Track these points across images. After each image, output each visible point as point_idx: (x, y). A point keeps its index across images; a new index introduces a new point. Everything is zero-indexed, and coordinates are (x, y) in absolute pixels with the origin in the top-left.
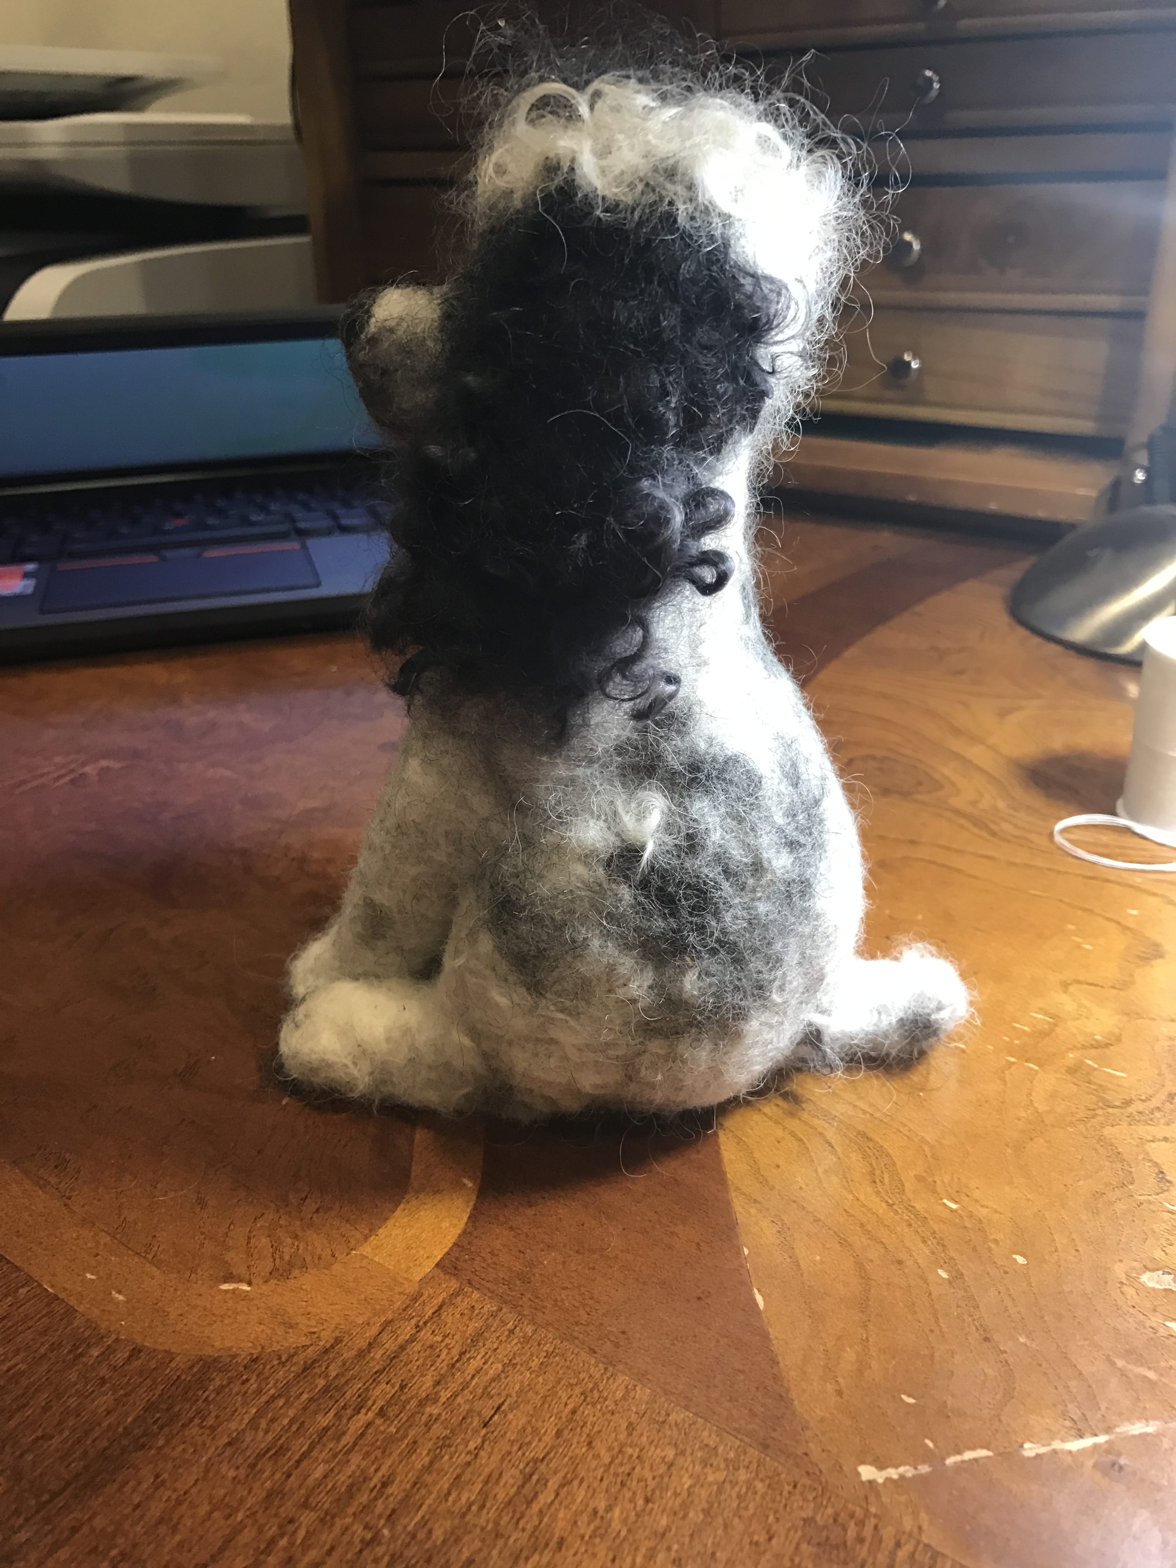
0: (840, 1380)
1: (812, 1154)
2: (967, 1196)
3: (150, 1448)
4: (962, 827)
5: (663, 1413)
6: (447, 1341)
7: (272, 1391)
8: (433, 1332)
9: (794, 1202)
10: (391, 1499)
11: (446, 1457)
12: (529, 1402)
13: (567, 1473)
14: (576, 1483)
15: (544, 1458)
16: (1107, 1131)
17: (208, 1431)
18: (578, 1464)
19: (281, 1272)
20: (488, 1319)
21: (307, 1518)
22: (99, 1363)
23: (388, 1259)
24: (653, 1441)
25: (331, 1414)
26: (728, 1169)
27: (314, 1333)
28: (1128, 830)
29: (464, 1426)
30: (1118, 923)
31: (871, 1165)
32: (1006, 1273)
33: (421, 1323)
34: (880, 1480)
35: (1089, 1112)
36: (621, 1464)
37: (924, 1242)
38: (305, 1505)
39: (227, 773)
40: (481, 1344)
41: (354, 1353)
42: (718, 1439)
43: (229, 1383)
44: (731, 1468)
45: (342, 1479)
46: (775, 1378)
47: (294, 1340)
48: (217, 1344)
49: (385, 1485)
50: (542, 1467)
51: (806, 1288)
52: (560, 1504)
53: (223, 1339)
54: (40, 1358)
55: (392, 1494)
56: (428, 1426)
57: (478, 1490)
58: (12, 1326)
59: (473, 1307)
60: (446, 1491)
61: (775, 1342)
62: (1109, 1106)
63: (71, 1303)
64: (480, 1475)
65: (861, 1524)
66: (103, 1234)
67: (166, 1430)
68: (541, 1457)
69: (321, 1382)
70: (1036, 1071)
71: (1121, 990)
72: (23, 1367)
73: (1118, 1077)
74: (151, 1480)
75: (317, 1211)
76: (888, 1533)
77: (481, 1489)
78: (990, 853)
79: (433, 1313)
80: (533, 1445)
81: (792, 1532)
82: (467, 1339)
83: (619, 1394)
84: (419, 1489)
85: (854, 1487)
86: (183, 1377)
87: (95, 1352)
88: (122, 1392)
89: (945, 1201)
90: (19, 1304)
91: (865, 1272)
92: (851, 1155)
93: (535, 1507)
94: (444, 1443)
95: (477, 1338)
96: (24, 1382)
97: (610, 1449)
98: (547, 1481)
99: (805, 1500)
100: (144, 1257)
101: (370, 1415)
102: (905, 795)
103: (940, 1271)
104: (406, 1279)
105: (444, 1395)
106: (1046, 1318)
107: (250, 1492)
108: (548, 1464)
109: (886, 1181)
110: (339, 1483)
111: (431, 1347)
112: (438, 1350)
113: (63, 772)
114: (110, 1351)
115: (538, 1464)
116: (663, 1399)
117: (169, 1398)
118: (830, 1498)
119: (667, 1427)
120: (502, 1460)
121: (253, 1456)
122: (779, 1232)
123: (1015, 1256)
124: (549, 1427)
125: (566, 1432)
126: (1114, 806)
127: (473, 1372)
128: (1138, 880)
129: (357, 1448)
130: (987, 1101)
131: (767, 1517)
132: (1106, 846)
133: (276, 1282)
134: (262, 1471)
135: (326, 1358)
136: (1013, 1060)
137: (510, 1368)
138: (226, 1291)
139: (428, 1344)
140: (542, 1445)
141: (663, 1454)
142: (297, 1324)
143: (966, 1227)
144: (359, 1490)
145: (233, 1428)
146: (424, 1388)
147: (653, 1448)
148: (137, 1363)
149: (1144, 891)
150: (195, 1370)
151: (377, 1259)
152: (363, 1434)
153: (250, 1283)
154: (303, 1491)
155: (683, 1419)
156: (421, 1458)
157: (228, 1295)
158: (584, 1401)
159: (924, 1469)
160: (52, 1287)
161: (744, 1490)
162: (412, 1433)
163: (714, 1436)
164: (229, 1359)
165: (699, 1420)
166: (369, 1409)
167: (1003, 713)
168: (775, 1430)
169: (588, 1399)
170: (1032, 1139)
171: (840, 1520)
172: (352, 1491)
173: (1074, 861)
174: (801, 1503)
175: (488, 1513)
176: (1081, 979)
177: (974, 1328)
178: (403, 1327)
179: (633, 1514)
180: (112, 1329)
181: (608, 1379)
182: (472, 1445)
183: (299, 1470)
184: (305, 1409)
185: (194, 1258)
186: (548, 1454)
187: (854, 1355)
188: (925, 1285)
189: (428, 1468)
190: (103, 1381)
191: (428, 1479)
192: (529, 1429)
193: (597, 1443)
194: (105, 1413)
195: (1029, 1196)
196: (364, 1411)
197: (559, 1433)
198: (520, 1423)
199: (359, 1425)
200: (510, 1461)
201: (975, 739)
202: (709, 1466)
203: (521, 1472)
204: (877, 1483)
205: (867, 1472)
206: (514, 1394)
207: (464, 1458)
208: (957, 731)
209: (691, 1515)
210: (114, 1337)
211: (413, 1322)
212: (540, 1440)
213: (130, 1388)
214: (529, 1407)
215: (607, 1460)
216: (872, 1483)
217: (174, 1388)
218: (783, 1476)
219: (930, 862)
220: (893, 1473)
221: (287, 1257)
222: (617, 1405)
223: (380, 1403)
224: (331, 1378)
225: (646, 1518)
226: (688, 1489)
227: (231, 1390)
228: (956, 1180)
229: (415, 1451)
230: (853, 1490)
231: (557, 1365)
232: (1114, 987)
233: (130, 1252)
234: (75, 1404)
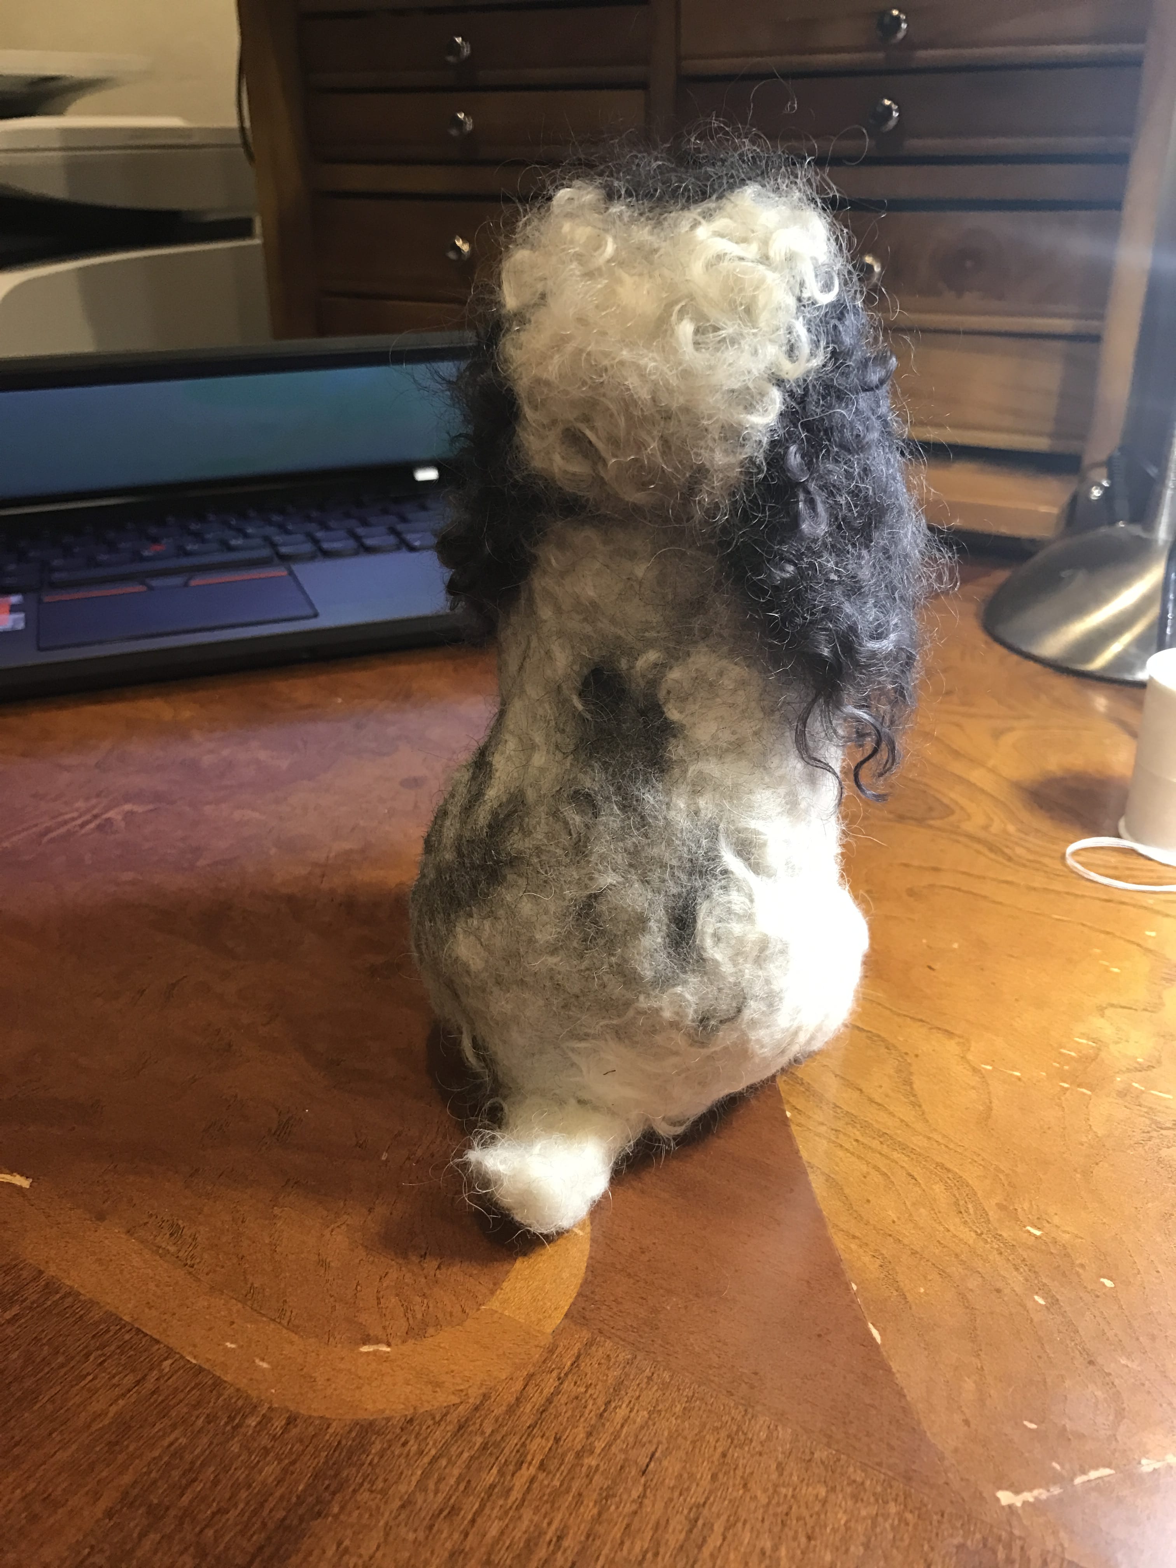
0: (964, 1409)
1: (898, 1187)
2: (1048, 1222)
3: (326, 1516)
4: (978, 852)
5: (807, 1451)
6: (590, 1391)
7: (433, 1452)
8: (576, 1383)
9: (890, 1235)
10: (569, 1552)
11: (613, 1508)
12: (680, 1447)
13: (729, 1517)
14: (740, 1525)
15: (705, 1503)
16: (1164, 1152)
17: (379, 1496)
18: (738, 1507)
19: (416, 1331)
20: (625, 1367)
22: (259, 1432)
23: (518, 1312)
24: (804, 1479)
25: (495, 1471)
26: (822, 1207)
27: (462, 1391)
28: (1133, 852)
29: (624, 1476)
30: (1138, 945)
31: (954, 1196)
32: (1098, 1296)
33: (562, 1375)
34: (1019, 1504)
35: (1145, 1135)
36: (778, 1504)
37: (1017, 1269)
39: (256, 815)
40: (623, 1392)
41: (504, 1408)
42: (863, 1475)
43: (390, 1446)
44: (880, 1501)
45: (519, 1534)
46: (906, 1411)
47: (444, 1399)
48: (370, 1407)
49: (560, 1538)
50: (705, 1511)
51: (917, 1320)
52: (729, 1545)
53: (374, 1402)
54: (199, 1432)
55: (569, 1547)
56: (589, 1476)
57: (649, 1538)
58: (163, 1401)
59: (608, 1356)
60: (619, 1541)
61: (898, 1375)
62: (1162, 1128)
63: (218, 1374)
64: (648, 1523)
65: (1009, 1547)
66: (234, 1301)
67: (338, 1497)
68: (702, 1501)
69: (479, 1440)
70: (1090, 1097)
71: (1152, 1012)
72: (183, 1441)
73: (1165, 1099)
74: (334, 1548)
75: (439, 1268)
76: (1034, 1553)
77: (652, 1537)
78: (1010, 878)
79: (572, 1365)
80: (692, 1492)
81: (947, 1560)
82: (609, 1388)
83: (763, 1435)
84: (594, 1540)
85: (996, 1513)
86: (344, 1442)
87: (252, 1422)
88: (287, 1461)
89: (1029, 1228)
90: (166, 1378)
91: (968, 1302)
92: (934, 1187)
93: (706, 1551)
94: (607, 1495)
95: (618, 1388)
96: (188, 1457)
97: (765, 1490)
98: (713, 1525)
99: (954, 1527)
100: (280, 1323)
101: (532, 1470)
102: (920, 821)
103: (1036, 1297)
104: (538, 1331)
105: (599, 1445)
106: (1141, 1339)
107: (432, 1553)
108: (710, 1509)
109: (971, 1211)
110: (517, 1538)
111: (577, 1398)
112: (583, 1401)
113: (87, 817)
114: (265, 1420)
115: (701, 1509)
116: (805, 1437)
117: (334, 1464)
118: (976, 1524)
119: (814, 1465)
120: (666, 1507)
121: (428, 1518)
122: (881, 1266)
123: (1102, 1280)
124: (704, 1472)
125: (720, 1476)
126: (1116, 828)
127: (621, 1421)
128: (1150, 901)
129: (526, 1503)
130: (1049, 1128)
131: (922, 1546)
132: (1116, 868)
133: (413, 1341)
134: (440, 1531)
135: (478, 1415)
136: (1066, 1085)
137: (655, 1415)
138: (368, 1353)
139: (573, 1395)
140: (700, 1490)
141: (815, 1492)
142: (444, 1382)
143: (1052, 1253)
144: (536, 1545)
145: (403, 1491)
146: (577, 1440)
147: (804, 1488)
148: (294, 1432)
149: (1158, 912)
150: (353, 1434)
151: (506, 1313)
152: (529, 1489)
153: (389, 1345)
154: (483, 1550)
155: (828, 1457)
156: (589, 1509)
157: (371, 1357)
158: (732, 1442)
159: (1056, 1491)
160: (195, 1357)
161: (896, 1522)
162: (575, 1486)
163: (859, 1472)
164: (384, 1422)
165: (842, 1456)
166: (530, 1464)
167: (997, 734)
168: (914, 1462)
169: (735, 1442)
170: (1097, 1164)
171: (989, 1545)
172: (530, 1545)
173: (1088, 884)
174: (951, 1531)
175: (663, 1559)
176: (1115, 1002)
177: (1078, 1352)
178: (546, 1380)
179: (799, 1552)
180: (263, 1398)
181: (750, 1421)
182: (635, 1494)
183: (474, 1529)
184: (468, 1467)
185: (328, 1322)
186: (707, 1498)
187: (974, 1385)
188: (1025, 1313)
189: (598, 1519)
190: (266, 1451)
191: (600, 1529)
192: (685, 1476)
193: (752, 1485)
194: (275, 1483)
195: (1104, 1220)
196: (525, 1466)
197: (714, 1477)
198: (676, 1469)
199: (524, 1480)
200: (674, 1507)
201: (975, 762)
202: (860, 1502)
203: (686, 1518)
204: (1017, 1507)
205: (1005, 1497)
206: (664, 1441)
207: (629, 1508)
208: (957, 754)
209: (852, 1549)
210: (266, 1406)
211: (555, 1374)
212: (698, 1485)
213: (294, 1457)
214: (681, 1454)
215: (763, 1500)
216: (1010, 1507)
217: (337, 1454)
218: (930, 1506)
219: (954, 889)
220: (1028, 1496)
221: (419, 1316)
222: (763, 1446)
223: (539, 1457)
224: (487, 1435)
225: (811, 1555)
226: (845, 1524)
227: (393, 1452)
228: (1035, 1207)
229: (582, 1503)
230: (995, 1516)
231: (700, 1409)
232: (1145, 1010)
233: (264, 1319)
234: (244, 1475)
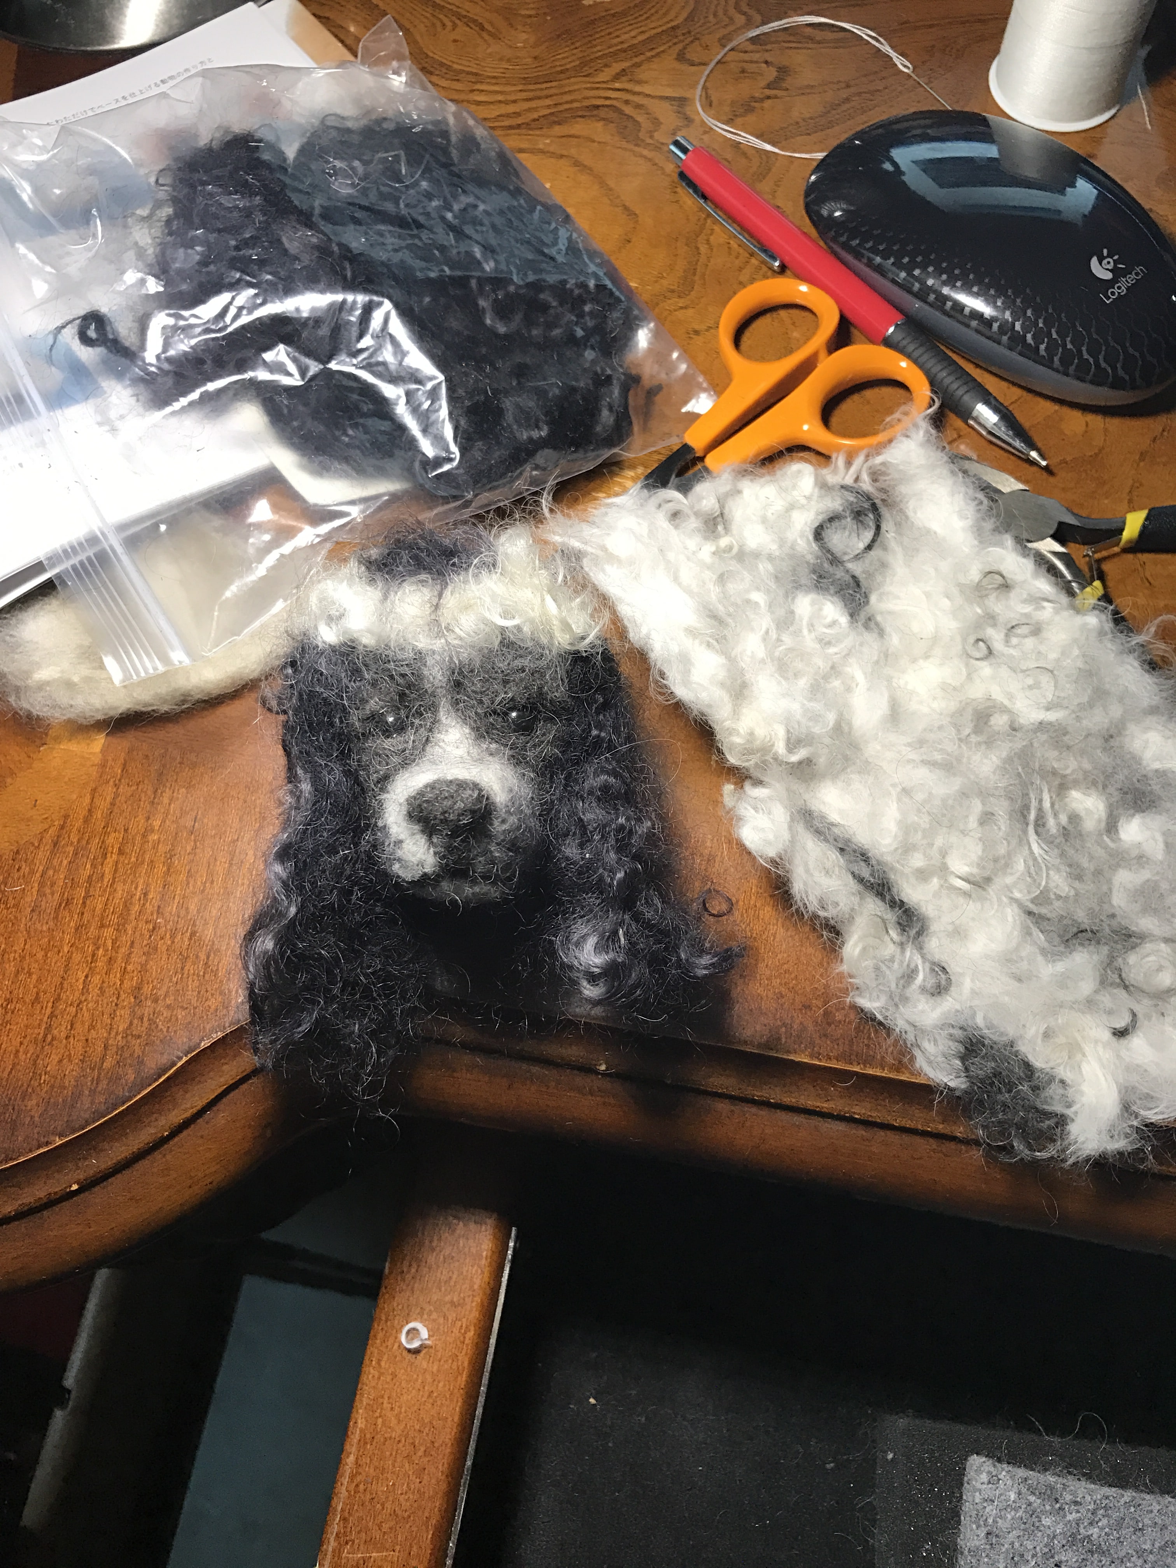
7: (41, 868)
8: (128, 784)
10: (154, 900)
11: (176, 862)
20: (161, 760)
21: (108, 933)
23: (70, 744)
27: (47, 818)
29: (178, 839)
33: (117, 782)
38: (102, 926)
41: (81, 820)
45: (117, 901)
47: (36, 828)
49: (145, 894)
55: (153, 898)
56: (155, 847)
59: (147, 756)
60: (186, 883)
64: (202, 865)
69: (71, 849)
77: (207, 872)
79: (122, 771)
84: (168, 888)
94: (170, 855)
95: (160, 776)
101: (115, 857)
104: (90, 754)
105: (157, 824)
107: (63, 933)
110: (116, 905)
111: (132, 795)
112: (138, 795)
120: (212, 850)
121: (53, 912)
127: (168, 801)
129: (116, 880)
134: (64, 917)
135: (64, 831)
137: (191, 788)
139: (129, 794)
142: (32, 816)
144: (131, 903)
145: (29, 901)
146: (140, 825)
151: (61, 747)
152: (116, 871)
154: (96, 919)
156: (161, 869)
158: (248, 790)
162: (147, 857)
166: (112, 853)
169: (251, 789)
172: (127, 905)
175: (217, 884)
178: (106, 789)
181: (258, 770)
182: (189, 849)
183: (87, 908)
184: (69, 870)
186: (239, 834)
189: (168, 873)
191: (171, 880)
192: (221, 824)
193: (266, 815)
196: (109, 855)
197: (240, 819)
198: (214, 822)
199: (110, 865)
200: (217, 849)
203: (226, 853)
206: (201, 805)
207: (187, 859)
211: (111, 783)
212: (230, 828)
214: (215, 810)
223: (117, 846)
224: (75, 843)
229: (155, 866)
